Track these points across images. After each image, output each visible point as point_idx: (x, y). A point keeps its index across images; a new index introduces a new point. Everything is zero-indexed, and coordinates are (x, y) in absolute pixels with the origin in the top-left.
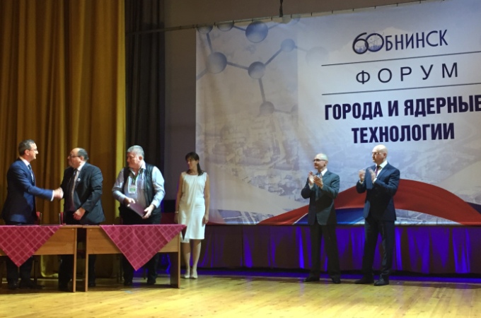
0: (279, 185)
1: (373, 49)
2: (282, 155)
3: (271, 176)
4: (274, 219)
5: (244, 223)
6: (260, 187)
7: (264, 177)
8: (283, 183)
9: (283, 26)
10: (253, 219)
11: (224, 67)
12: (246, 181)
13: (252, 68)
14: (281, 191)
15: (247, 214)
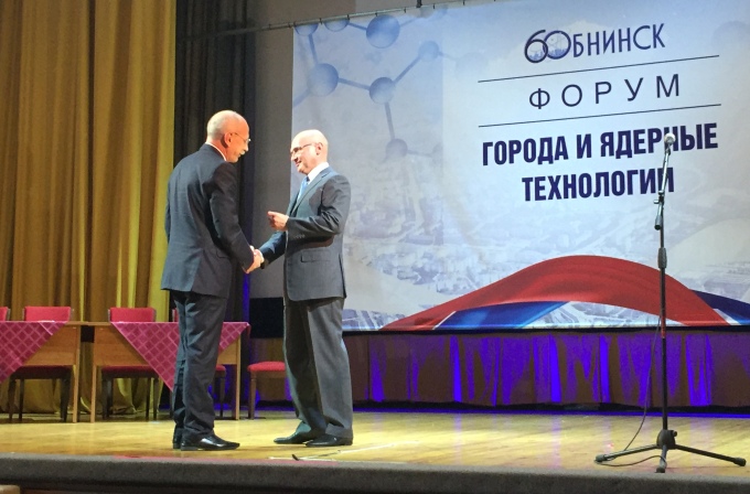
0: (414, 269)
1: (554, 54)
2: (419, 221)
3: (401, 255)
4: (403, 320)
5: (360, 328)
6: (384, 272)
7: (392, 256)
8: (420, 265)
10: (374, 322)
11: (336, 85)
12: (365, 262)
13: (374, 89)
14: (415, 277)
15: (365, 314)
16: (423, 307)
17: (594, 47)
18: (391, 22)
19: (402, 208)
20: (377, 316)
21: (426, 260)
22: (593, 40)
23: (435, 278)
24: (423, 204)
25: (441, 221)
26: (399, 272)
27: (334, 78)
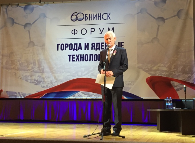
0: (35, 80)
1: (79, 19)
2: (37, 66)
3: (31, 76)
4: (31, 96)
5: (18, 97)
6: (26, 81)
7: (28, 76)
8: (37, 79)
9: (41, 7)
10: (22, 96)
11: (13, 24)
12: (20, 78)
13: (26, 25)
14: (35, 83)
15: (19, 93)
16: (37, 91)
17: (91, 18)
18: (31, 6)
19: (32, 62)
20: (23, 94)
21: (39, 78)
22: (91, 16)
23: (41, 83)
24: (38, 61)
25: (44, 66)
26: (30, 81)
27: (13, 22)
